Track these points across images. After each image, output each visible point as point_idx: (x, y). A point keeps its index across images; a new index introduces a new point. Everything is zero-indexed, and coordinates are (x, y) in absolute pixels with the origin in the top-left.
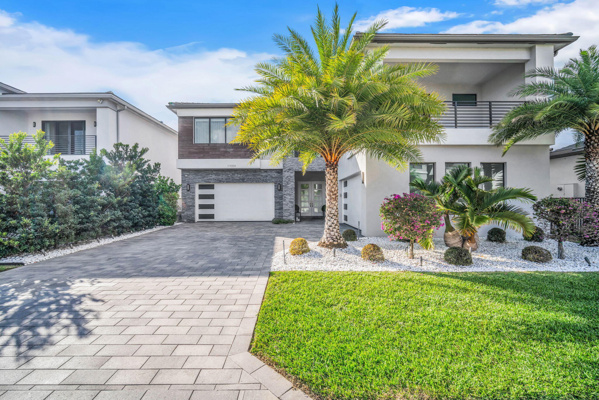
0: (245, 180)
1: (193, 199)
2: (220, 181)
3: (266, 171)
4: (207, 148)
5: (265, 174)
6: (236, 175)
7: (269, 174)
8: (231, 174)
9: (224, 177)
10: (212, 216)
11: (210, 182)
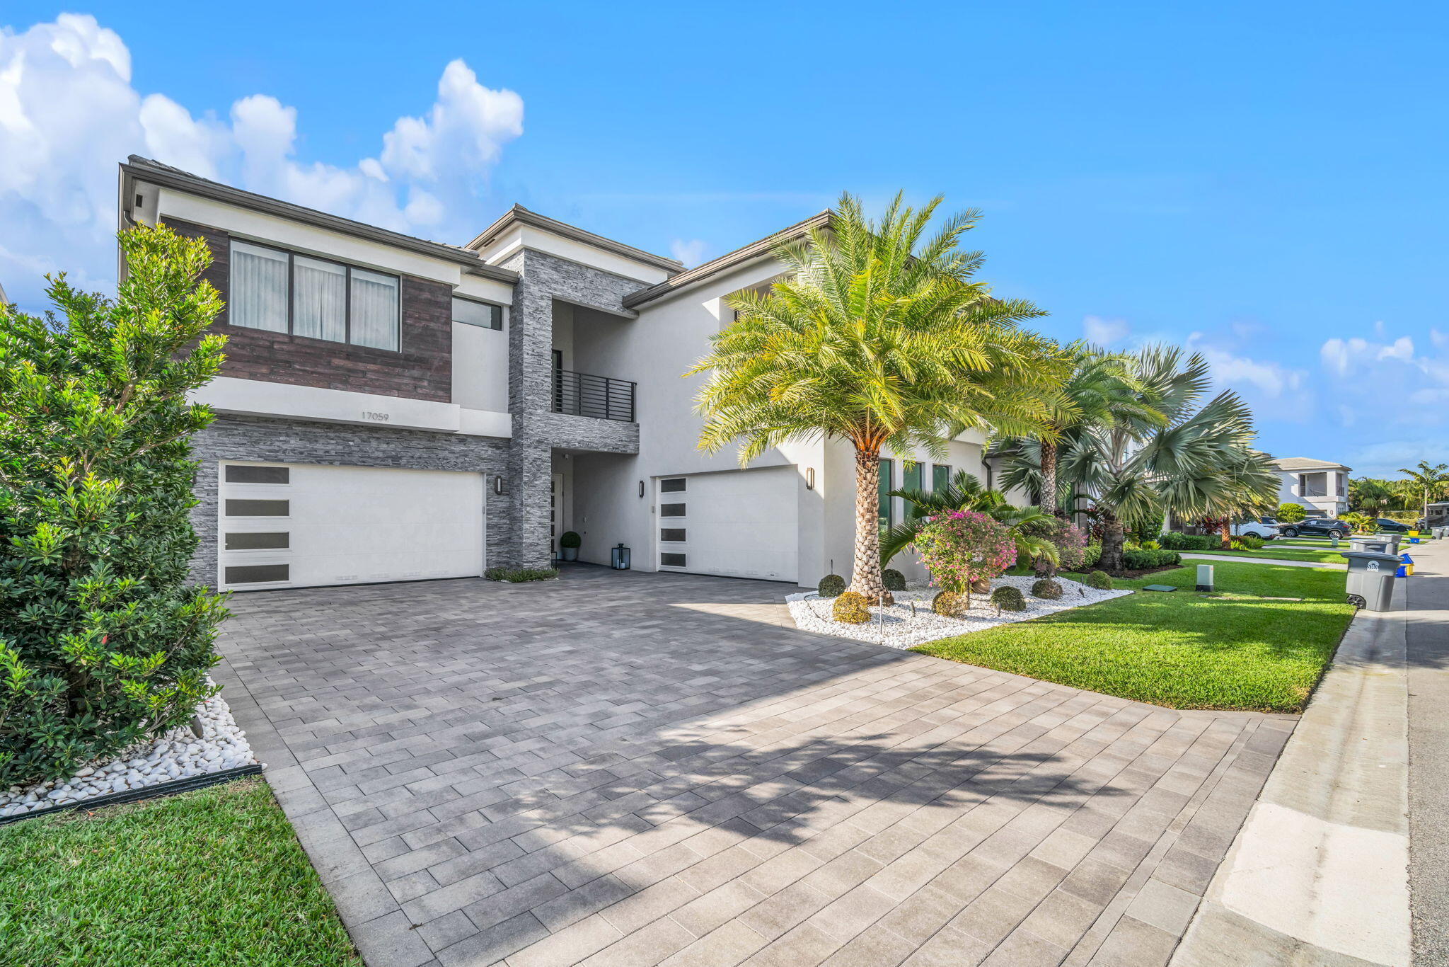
0: (403, 462)
1: (212, 514)
2: (317, 460)
3: (463, 439)
4: (285, 347)
5: (460, 448)
6: (374, 443)
7: (472, 447)
8: (357, 440)
9: (333, 447)
10: (281, 572)
11: (282, 461)
